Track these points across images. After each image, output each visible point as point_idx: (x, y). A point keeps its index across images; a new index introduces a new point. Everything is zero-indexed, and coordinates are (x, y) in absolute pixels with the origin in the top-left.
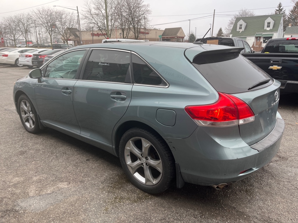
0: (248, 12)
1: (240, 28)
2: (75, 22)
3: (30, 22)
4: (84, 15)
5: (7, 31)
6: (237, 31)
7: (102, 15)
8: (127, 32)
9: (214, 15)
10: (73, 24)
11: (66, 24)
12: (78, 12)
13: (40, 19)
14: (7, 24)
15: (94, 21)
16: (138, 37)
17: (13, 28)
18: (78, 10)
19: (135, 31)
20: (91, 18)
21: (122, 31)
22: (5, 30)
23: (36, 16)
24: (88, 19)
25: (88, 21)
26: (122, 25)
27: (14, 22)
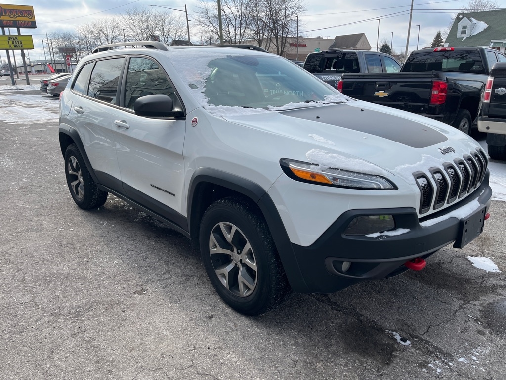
0: (486, 3)
1: (464, 32)
2: (184, 31)
3: (117, 33)
4: (197, 18)
5: (82, 46)
6: (458, 37)
7: (225, 17)
8: (266, 45)
9: (411, 10)
10: (181, 35)
11: (171, 35)
12: (187, 15)
13: (130, 27)
14: (82, 36)
15: (212, 28)
16: (282, 52)
17: (92, 43)
18: (186, 12)
19: (277, 43)
20: (208, 23)
21: (259, 42)
22: (80, 45)
23: (124, 23)
24: (203, 25)
25: (203, 28)
26: (258, 32)
27: (93, 33)
